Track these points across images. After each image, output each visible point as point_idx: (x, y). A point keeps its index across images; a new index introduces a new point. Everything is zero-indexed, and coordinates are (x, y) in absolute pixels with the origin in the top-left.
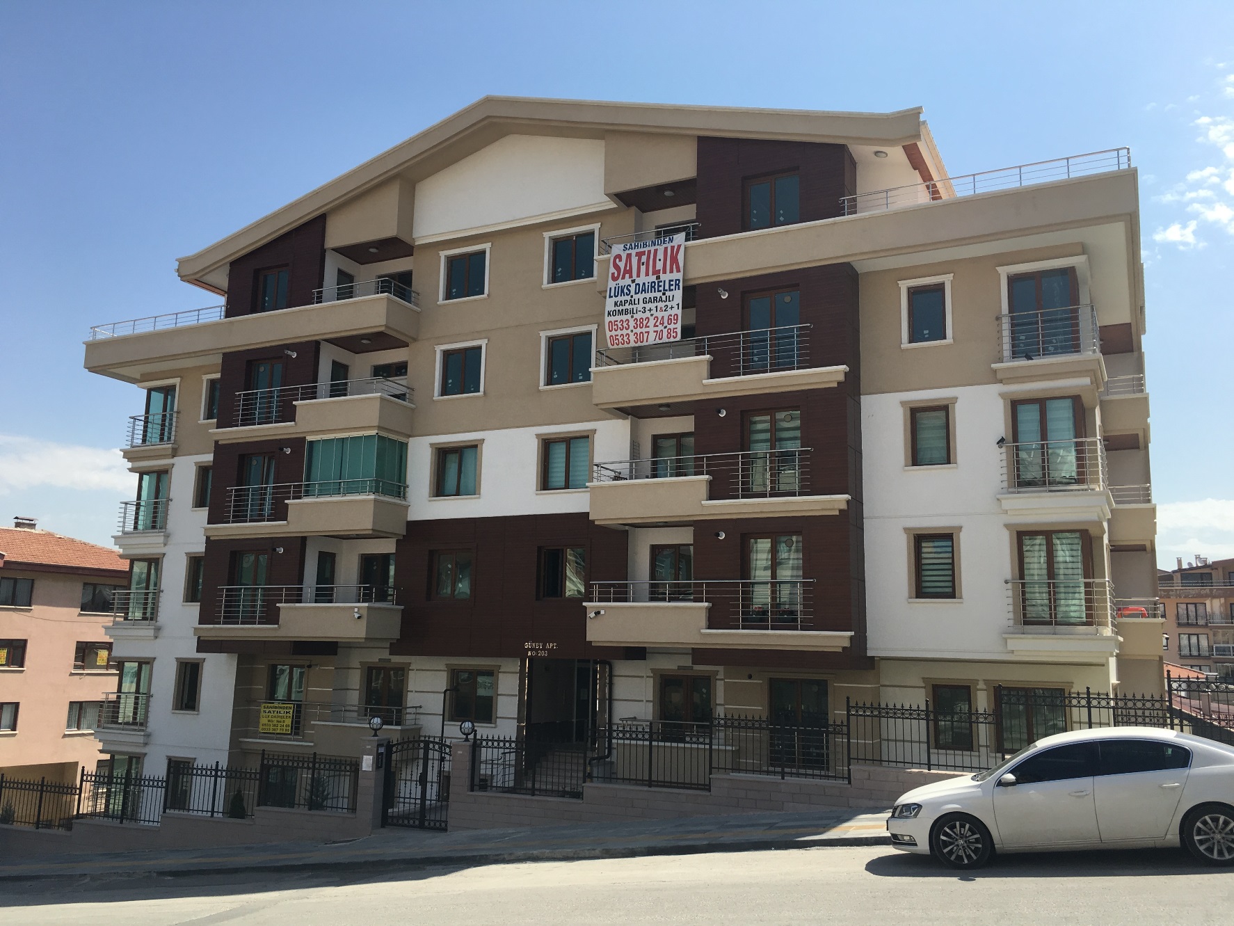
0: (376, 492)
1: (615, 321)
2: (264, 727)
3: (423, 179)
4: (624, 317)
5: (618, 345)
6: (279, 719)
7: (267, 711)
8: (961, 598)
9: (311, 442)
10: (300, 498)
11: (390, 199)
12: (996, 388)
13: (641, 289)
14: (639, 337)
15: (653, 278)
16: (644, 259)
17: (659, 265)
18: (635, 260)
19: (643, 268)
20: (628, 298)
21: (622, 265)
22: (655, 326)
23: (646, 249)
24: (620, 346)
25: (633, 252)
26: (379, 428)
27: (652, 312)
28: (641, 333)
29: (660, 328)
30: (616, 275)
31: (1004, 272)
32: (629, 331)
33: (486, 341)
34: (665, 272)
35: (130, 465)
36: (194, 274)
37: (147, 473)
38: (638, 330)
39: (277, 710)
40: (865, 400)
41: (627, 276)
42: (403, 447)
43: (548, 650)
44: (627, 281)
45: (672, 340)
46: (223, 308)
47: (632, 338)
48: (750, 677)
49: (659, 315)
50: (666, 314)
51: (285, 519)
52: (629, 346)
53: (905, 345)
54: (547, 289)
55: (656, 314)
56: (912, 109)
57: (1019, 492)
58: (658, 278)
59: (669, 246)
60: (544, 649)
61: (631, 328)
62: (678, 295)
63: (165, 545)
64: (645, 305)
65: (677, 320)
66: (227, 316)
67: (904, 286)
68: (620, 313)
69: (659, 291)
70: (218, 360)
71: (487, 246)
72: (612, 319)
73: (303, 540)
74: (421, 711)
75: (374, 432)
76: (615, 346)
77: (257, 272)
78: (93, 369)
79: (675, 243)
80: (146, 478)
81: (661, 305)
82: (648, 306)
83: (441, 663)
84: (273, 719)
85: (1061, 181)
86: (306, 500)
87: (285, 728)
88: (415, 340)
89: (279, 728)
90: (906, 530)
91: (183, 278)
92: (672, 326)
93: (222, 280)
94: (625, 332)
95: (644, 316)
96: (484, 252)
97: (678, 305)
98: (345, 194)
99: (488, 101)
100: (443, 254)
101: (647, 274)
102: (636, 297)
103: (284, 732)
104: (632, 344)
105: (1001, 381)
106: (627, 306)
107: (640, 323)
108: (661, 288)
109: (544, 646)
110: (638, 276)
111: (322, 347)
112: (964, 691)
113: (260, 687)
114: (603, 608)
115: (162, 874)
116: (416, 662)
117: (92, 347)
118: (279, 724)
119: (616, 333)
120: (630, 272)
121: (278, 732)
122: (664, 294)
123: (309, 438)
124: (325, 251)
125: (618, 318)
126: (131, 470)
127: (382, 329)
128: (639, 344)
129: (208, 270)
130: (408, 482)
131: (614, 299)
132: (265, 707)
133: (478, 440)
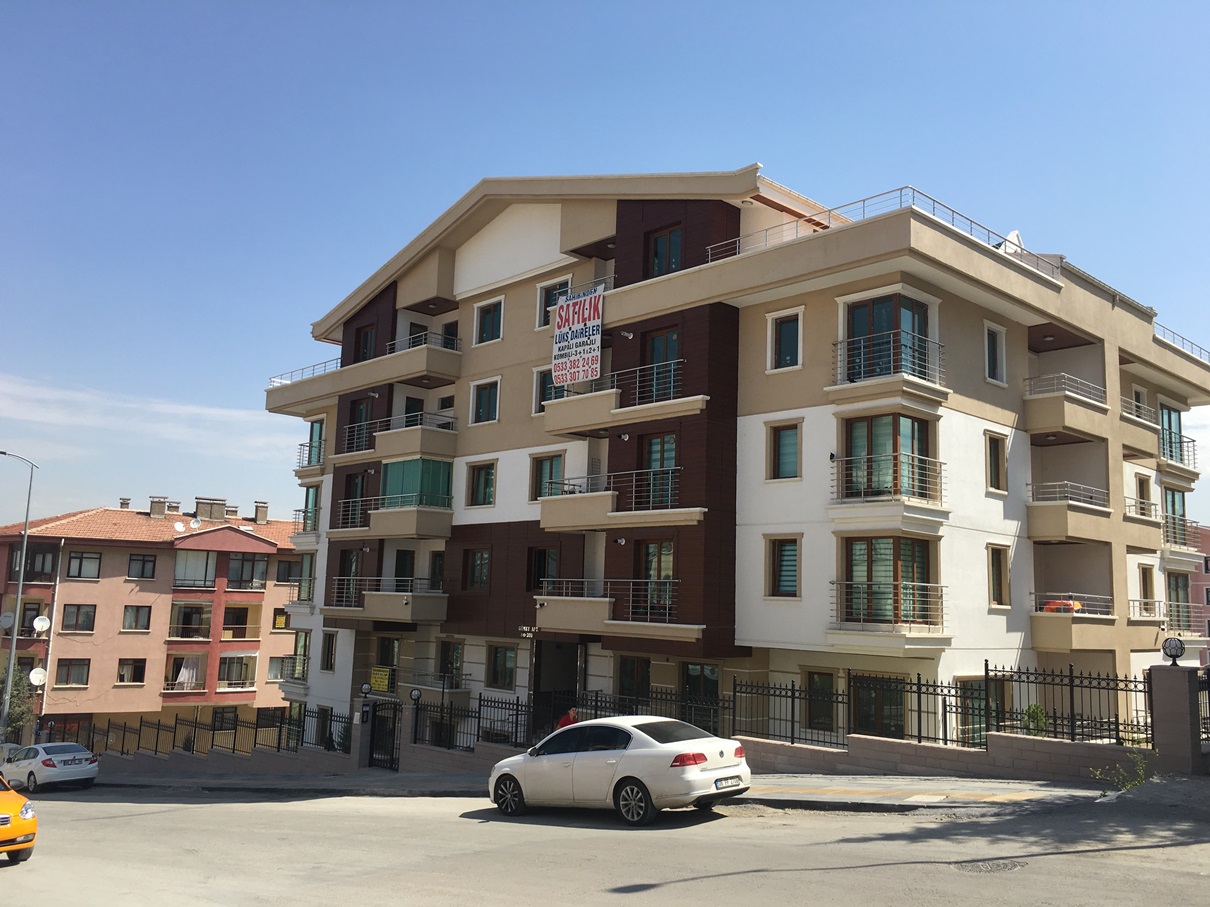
0: (421, 503)
1: (558, 364)
2: (373, 685)
3: (460, 245)
4: (563, 360)
5: (560, 383)
6: (381, 680)
7: (375, 673)
8: (800, 596)
9: (386, 465)
10: (378, 509)
11: (432, 267)
12: (832, 408)
13: (575, 335)
14: (573, 376)
15: (582, 325)
16: (577, 307)
17: (586, 315)
18: (571, 309)
19: (576, 317)
20: (566, 343)
21: (563, 314)
22: (584, 366)
23: (578, 300)
25: (571, 303)
26: (423, 453)
27: (581, 355)
28: (574, 372)
29: (587, 367)
30: (560, 323)
31: (842, 301)
32: (567, 371)
33: (500, 377)
34: (589, 320)
35: (300, 481)
36: (322, 334)
37: (312, 487)
38: (572, 371)
39: (380, 672)
40: (740, 420)
41: (567, 324)
42: (450, 466)
43: (532, 632)
44: (566, 329)
45: (595, 378)
46: (339, 361)
47: (569, 377)
48: (668, 661)
49: (586, 356)
50: (590, 355)
51: (368, 526)
53: (770, 371)
54: (539, 332)
55: (584, 356)
56: (751, 166)
57: (845, 503)
58: (585, 325)
59: (593, 296)
60: (530, 631)
61: (568, 369)
62: (598, 338)
63: (318, 543)
64: (577, 349)
65: (597, 361)
66: (341, 366)
67: (770, 317)
68: (562, 356)
69: (586, 336)
70: (335, 401)
71: (501, 298)
72: (558, 361)
73: (382, 542)
74: (470, 678)
75: (418, 457)
77: (358, 330)
78: (271, 410)
79: (597, 294)
80: (311, 490)
81: (587, 348)
82: (579, 349)
83: (482, 640)
84: (378, 680)
85: (858, 223)
86: (381, 510)
87: (384, 687)
88: (458, 378)
89: (381, 687)
90: (765, 536)
91: (317, 338)
92: (594, 366)
93: (339, 335)
94: (564, 372)
95: (576, 358)
96: (500, 303)
97: (598, 347)
98: (404, 265)
99: (485, 182)
100: (477, 305)
101: (579, 323)
102: (571, 342)
103: (384, 690)
105: (833, 402)
106: (566, 351)
107: (574, 364)
108: (587, 334)
109: (531, 629)
110: (573, 324)
111: (395, 388)
112: (828, 676)
113: (373, 654)
114: (546, 600)
115: (204, 789)
116: (469, 639)
117: (270, 393)
118: (381, 683)
119: (559, 374)
120: (567, 320)
122: (589, 339)
123: (384, 462)
124: (397, 311)
125: (560, 361)
126: (300, 485)
127: (425, 373)
129: (331, 329)
130: (453, 494)
131: (559, 345)
132: (373, 670)
133: (495, 460)
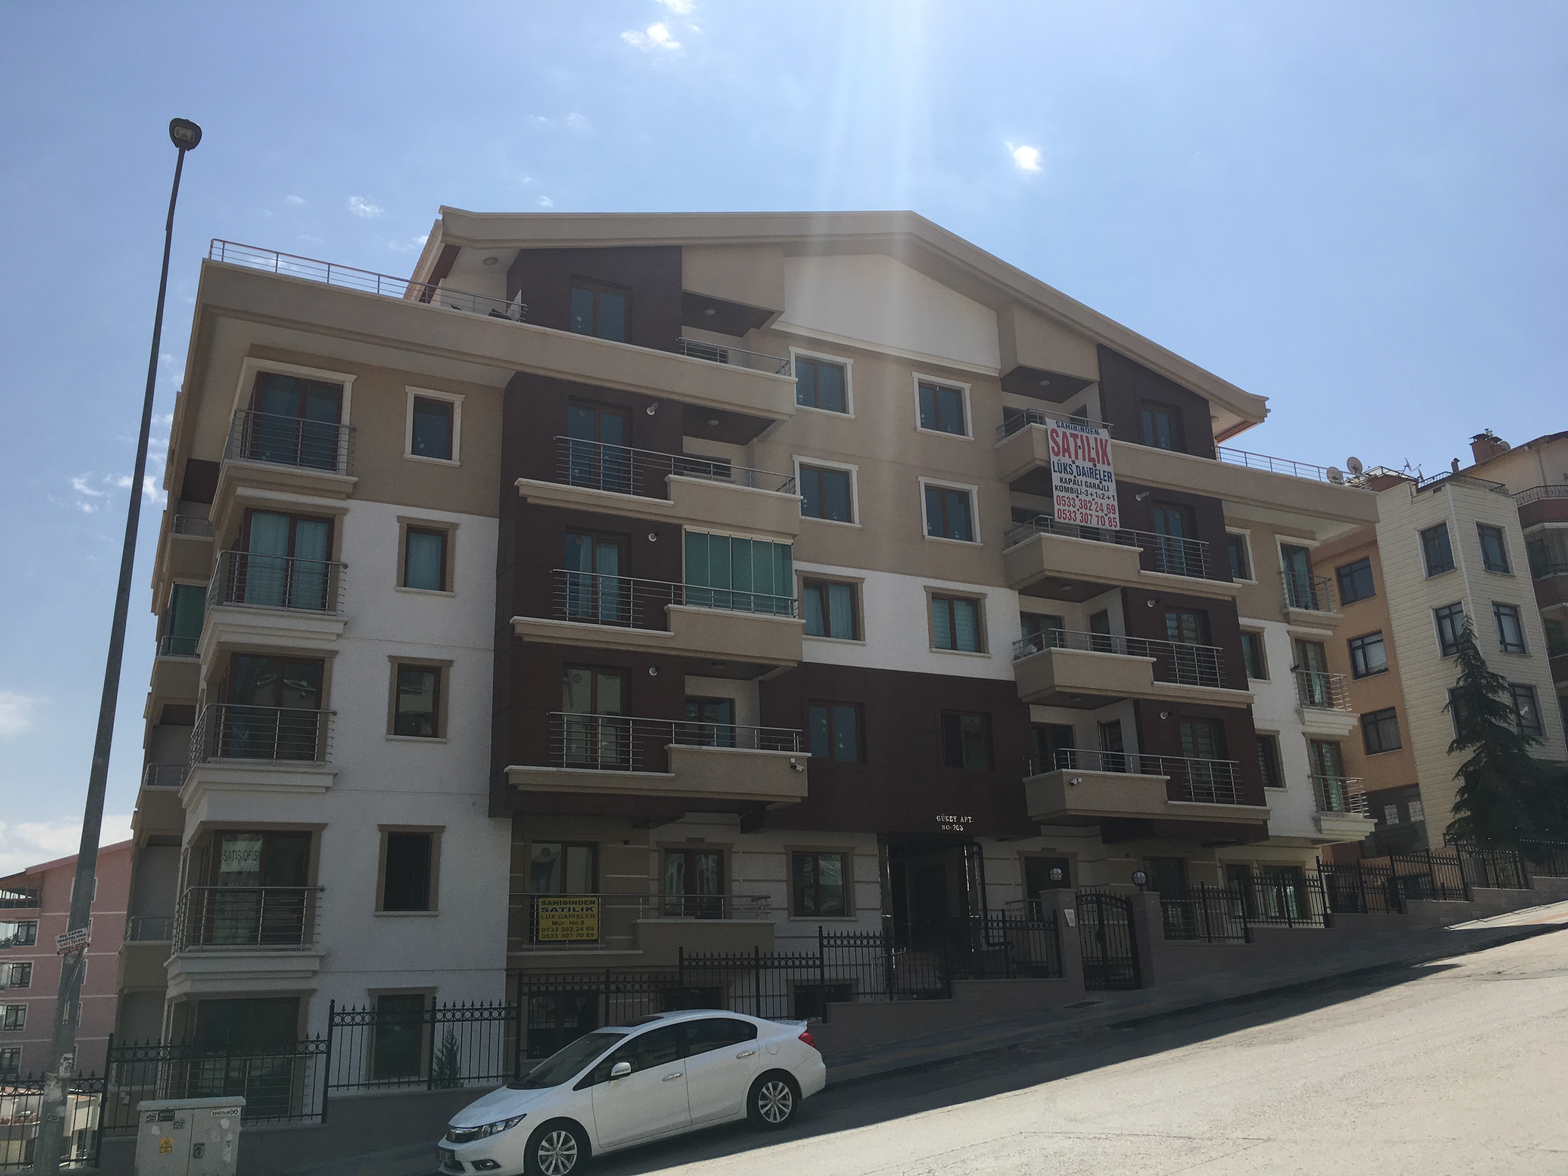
1: (1063, 497)
2: (546, 933)
4: (1070, 495)
5: (1065, 519)
6: (572, 920)
7: (550, 907)
8: (1285, 787)
9: (694, 534)
12: (1285, 626)
13: (1082, 472)
14: (1085, 517)
15: (1090, 464)
16: (1079, 442)
17: (1093, 453)
18: (1070, 441)
19: (1080, 452)
20: (1071, 477)
22: (1097, 511)
23: (1079, 434)
24: (1067, 521)
25: (1067, 432)
27: (1093, 497)
28: (1086, 514)
29: (1101, 514)
30: (1056, 450)
31: (1278, 540)
32: (1075, 509)
33: (859, 467)
34: (1098, 462)
38: (1083, 511)
39: (568, 906)
41: (1066, 454)
43: (962, 824)
44: (1068, 460)
47: (1079, 517)
49: (1100, 501)
50: (1105, 503)
51: (664, 629)
52: (1075, 523)
55: (1097, 500)
58: (1094, 465)
59: (1097, 438)
60: (958, 822)
61: (1077, 507)
62: (1113, 487)
64: (1087, 489)
65: (1115, 510)
68: (1067, 490)
69: (1097, 479)
71: (848, 362)
72: (1061, 494)
76: (1062, 520)
79: (1103, 438)
81: (1099, 492)
82: (1089, 490)
84: (563, 920)
87: (585, 932)
89: (575, 933)
92: (1111, 515)
94: (1071, 509)
95: (1087, 498)
97: (1113, 496)
101: (1084, 459)
102: (1078, 478)
103: (585, 938)
104: (1078, 522)
105: (1290, 623)
106: (1071, 485)
107: (1085, 505)
108: (1098, 476)
109: (959, 819)
110: (1077, 458)
116: (744, 842)
118: (575, 927)
119: (1064, 508)
120: (1069, 451)
121: (574, 938)
122: (1101, 483)
123: (689, 528)
125: (1065, 494)
128: (1083, 524)
131: (1060, 475)
132: (544, 903)
133: (859, 578)
